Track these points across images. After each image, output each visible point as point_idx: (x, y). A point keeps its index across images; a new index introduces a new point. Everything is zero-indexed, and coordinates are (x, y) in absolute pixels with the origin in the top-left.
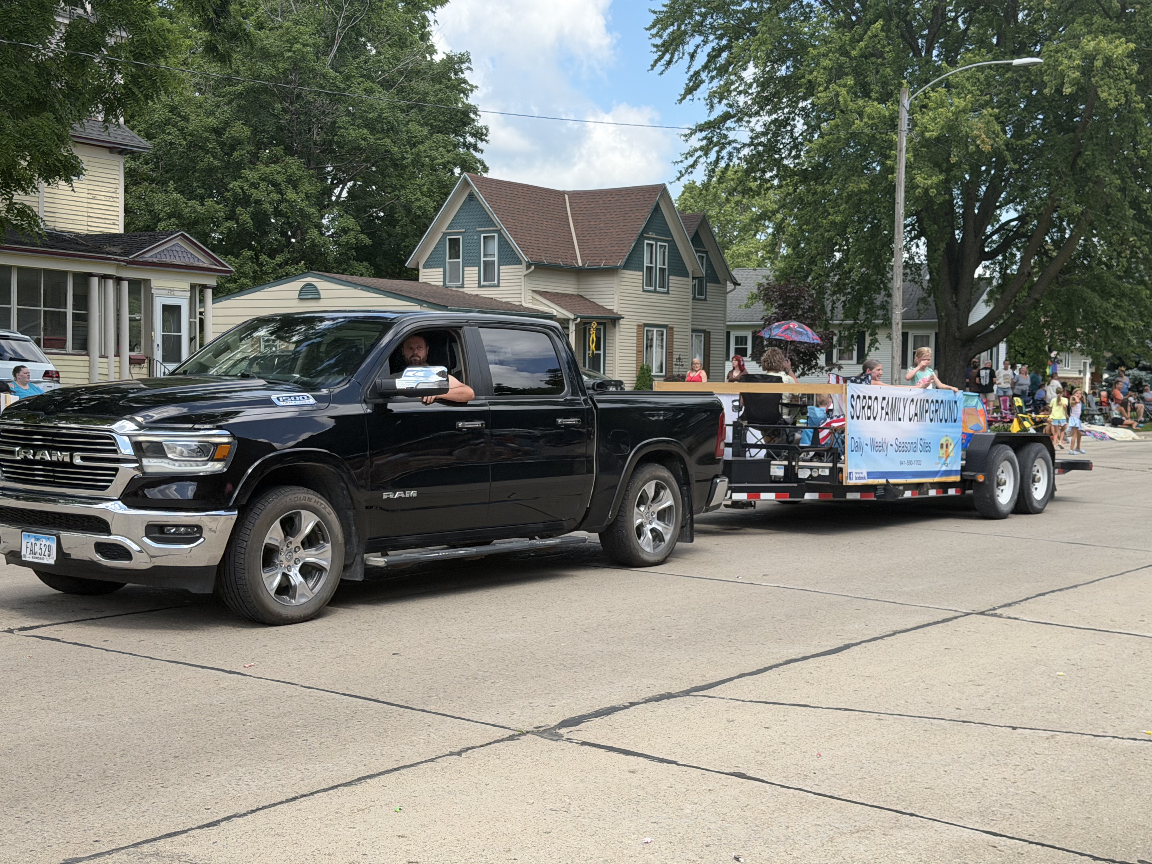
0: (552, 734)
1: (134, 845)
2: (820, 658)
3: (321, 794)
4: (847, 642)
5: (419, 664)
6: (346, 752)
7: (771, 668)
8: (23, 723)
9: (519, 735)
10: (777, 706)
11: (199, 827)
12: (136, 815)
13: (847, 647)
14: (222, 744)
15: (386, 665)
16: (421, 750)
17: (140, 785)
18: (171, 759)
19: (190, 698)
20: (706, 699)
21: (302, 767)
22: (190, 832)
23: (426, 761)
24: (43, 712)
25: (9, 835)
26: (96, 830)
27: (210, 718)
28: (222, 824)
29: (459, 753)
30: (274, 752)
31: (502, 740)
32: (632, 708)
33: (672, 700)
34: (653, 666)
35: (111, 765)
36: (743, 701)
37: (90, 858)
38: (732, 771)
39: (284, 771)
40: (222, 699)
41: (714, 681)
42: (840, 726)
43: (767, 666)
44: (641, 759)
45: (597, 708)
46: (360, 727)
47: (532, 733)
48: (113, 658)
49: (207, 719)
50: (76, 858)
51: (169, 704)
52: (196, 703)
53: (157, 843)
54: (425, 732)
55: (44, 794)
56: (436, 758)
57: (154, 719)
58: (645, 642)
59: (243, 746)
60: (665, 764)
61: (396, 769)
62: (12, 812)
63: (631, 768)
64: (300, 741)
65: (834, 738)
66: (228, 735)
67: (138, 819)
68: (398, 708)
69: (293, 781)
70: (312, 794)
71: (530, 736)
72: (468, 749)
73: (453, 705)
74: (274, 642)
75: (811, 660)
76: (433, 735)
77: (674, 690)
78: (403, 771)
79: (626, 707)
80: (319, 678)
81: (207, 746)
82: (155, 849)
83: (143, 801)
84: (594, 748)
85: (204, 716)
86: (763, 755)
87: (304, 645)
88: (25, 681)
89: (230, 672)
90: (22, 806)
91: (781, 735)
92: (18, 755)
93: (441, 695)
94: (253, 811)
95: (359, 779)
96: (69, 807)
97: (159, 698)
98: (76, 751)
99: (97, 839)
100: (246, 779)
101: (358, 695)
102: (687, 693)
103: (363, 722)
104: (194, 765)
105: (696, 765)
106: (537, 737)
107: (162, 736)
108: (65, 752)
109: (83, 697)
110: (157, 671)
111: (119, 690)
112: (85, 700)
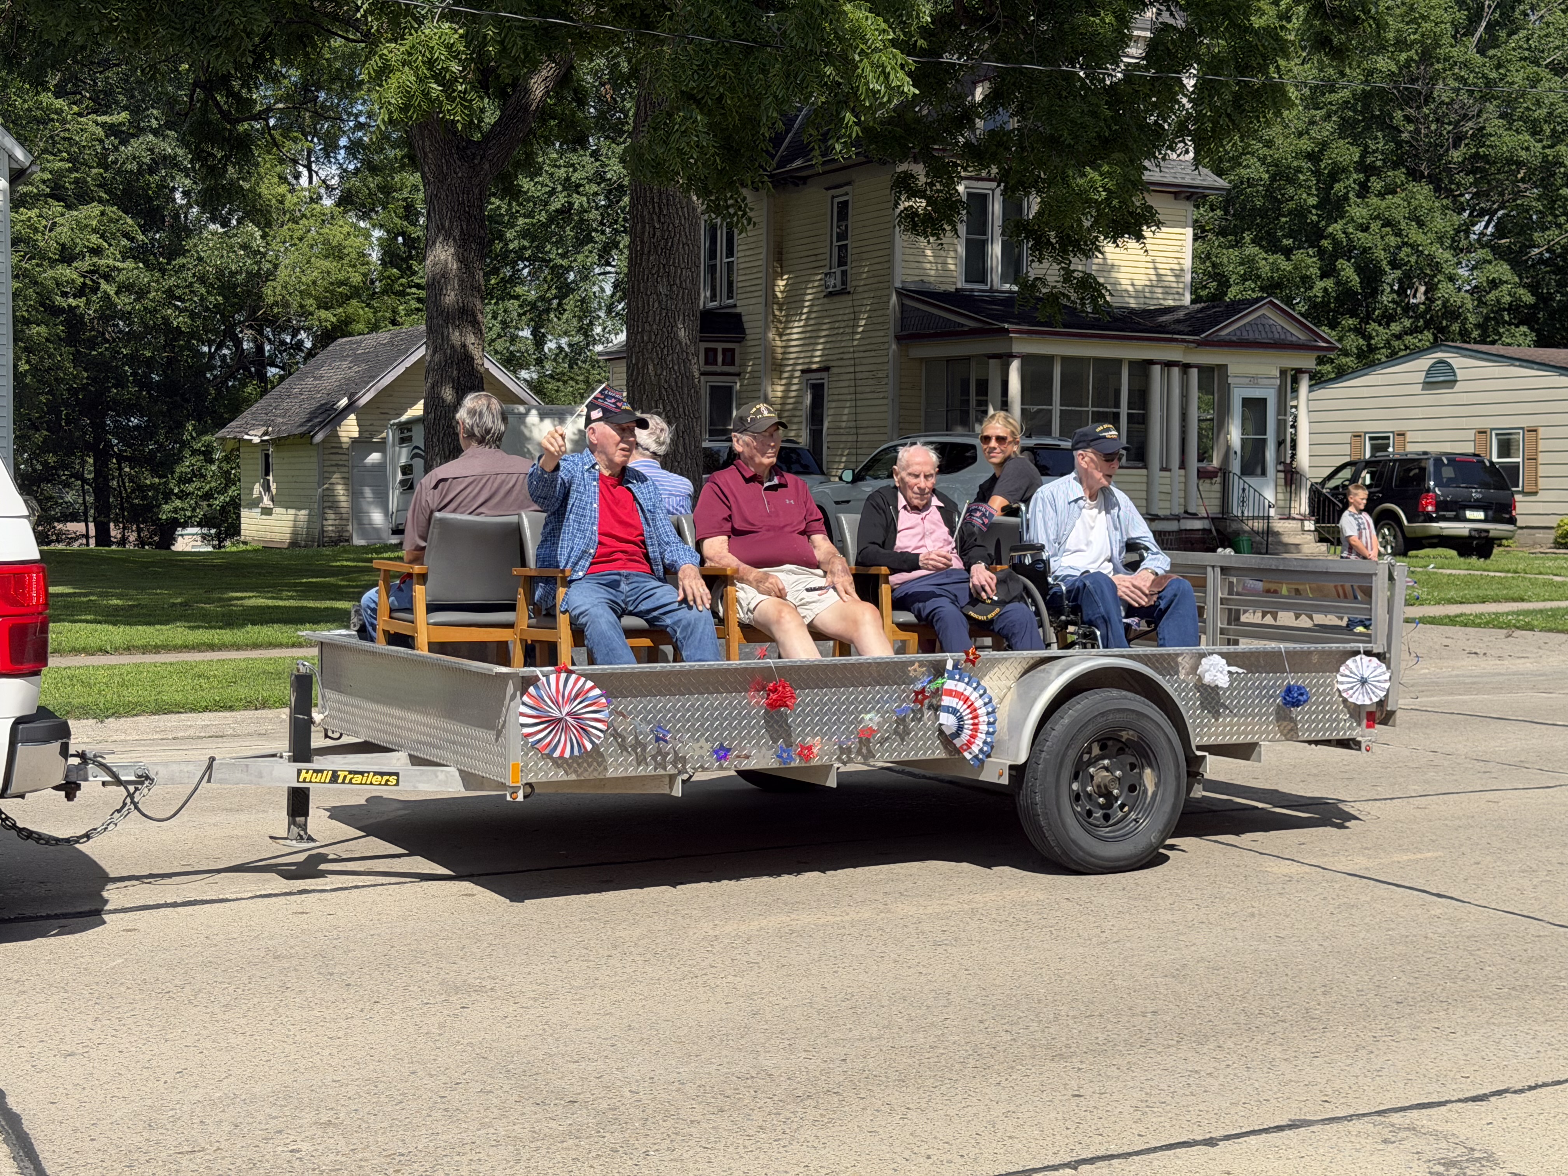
1: (1379, 1113)
8: (1183, 938)
11: (1460, 1101)
12: (1369, 1074)
14: (1458, 992)
17: (1361, 1034)
18: (1393, 1005)
22: (1449, 1106)
24: (1203, 926)
25: (1210, 1080)
26: (1319, 1087)
27: (1431, 955)
28: (1493, 1099)
30: (1537, 1010)
35: (1313, 1003)
37: (1323, 1121)
39: (1560, 1038)
40: (1440, 931)
49: (1427, 956)
50: (1305, 1120)
51: (1368, 931)
52: (1404, 933)
53: (1408, 1113)
55: (1238, 1032)
57: (1353, 951)
59: (1488, 997)
62: (1205, 1050)
66: (1464, 980)
67: (1373, 1079)
74: (1489, 858)
81: (1438, 992)
82: (1408, 1121)
83: (1372, 1056)
85: (1421, 952)
87: (1534, 867)
89: (1439, 895)
90: (1216, 1044)
92: (1189, 978)
94: (1531, 1088)
96: (1276, 1052)
97: (1350, 921)
98: (1262, 980)
99: (1326, 1098)
100: (1509, 1043)
104: (1427, 1017)
107: (1372, 973)
108: (1248, 980)
109: (1250, 910)
110: (1337, 886)
111: (1293, 906)
112: (1253, 915)
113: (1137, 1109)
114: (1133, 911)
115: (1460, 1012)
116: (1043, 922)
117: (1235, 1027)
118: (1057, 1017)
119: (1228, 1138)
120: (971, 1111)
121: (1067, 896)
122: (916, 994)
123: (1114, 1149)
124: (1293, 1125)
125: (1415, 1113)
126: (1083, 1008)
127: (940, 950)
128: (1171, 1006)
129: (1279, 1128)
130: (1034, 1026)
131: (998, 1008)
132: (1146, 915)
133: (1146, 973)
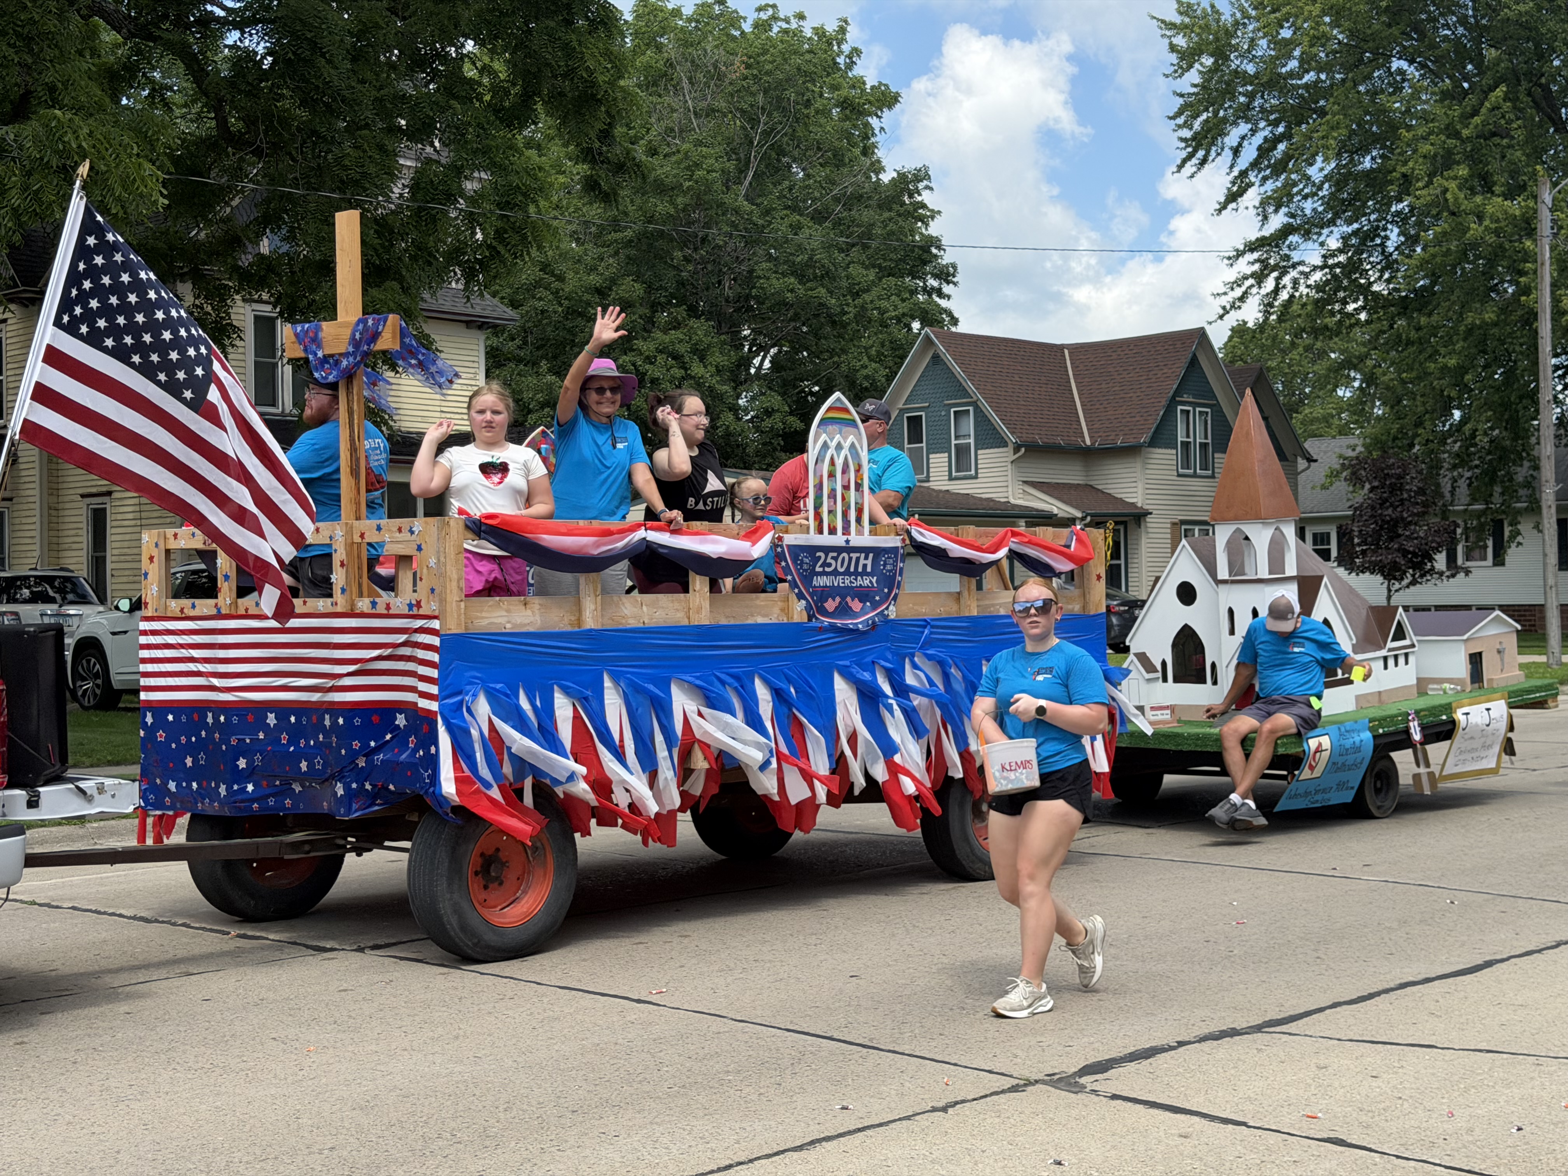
0: (1070, 1084)
2: (1451, 980)
3: (763, 1161)
4: (1488, 958)
5: (885, 990)
6: (794, 1106)
7: (1378, 994)
8: (382, 1068)
9: (1025, 1085)
10: (1389, 1046)
13: (1489, 964)
14: (631, 1095)
15: (841, 991)
16: (893, 1105)
18: (569, 1115)
19: (588, 1035)
20: (1285, 1037)
21: (737, 1126)
23: (900, 1119)
24: (406, 1053)
27: (615, 1061)
29: (944, 1109)
30: (699, 1106)
31: (1003, 1092)
32: (1181, 1050)
33: (1237, 1038)
34: (1208, 992)
35: (492, 1121)
36: (1339, 1040)
38: (1326, 1136)
39: (713, 1131)
40: (630, 1036)
41: (1297, 1012)
42: (1478, 1074)
43: (1372, 991)
44: (1196, 1119)
45: (1132, 1049)
46: (810, 1073)
47: (1044, 1082)
48: (490, 984)
49: (612, 1062)
51: (563, 1043)
52: (597, 1041)
54: (897, 1079)
56: (914, 1115)
57: (545, 1063)
58: (1196, 959)
59: (659, 1097)
60: (1230, 1126)
61: (859, 1130)
63: (1182, 1131)
64: (732, 1091)
65: (1473, 1090)
66: (640, 1083)
68: (860, 1049)
69: (726, 1144)
70: (751, 1161)
71: (1039, 1086)
72: (956, 1103)
73: (934, 1044)
74: (694, 961)
75: (1436, 982)
76: (907, 1084)
77: (1241, 1023)
78: (869, 1132)
79: (1172, 1048)
80: (755, 1009)
81: (613, 1097)
83: (535, 1168)
84: (1130, 1104)
86: (1370, 1114)
87: (732, 965)
88: (381, 1014)
89: (639, 1001)
91: (1395, 1087)
92: (376, 1109)
93: (917, 1031)
95: (812, 1143)
97: (549, 1034)
98: (449, 1103)
100: (665, 1140)
101: (806, 1030)
102: (1258, 1028)
103: (814, 1067)
105: (1274, 1128)
106: (1050, 1088)
107: (555, 1085)
108: (435, 1105)
109: (455, 1033)
110: (545, 1000)
111: (499, 1025)
112: (457, 1038)
114: (339, 1045)
115: (629, 1114)
116: (242, 1065)
117: (410, 1154)
121: (273, 1035)
122: (82, 1157)
126: (258, 1152)
127: (122, 1106)
128: (352, 1140)
131: (167, 1162)
132: (350, 1048)
133: (334, 1108)
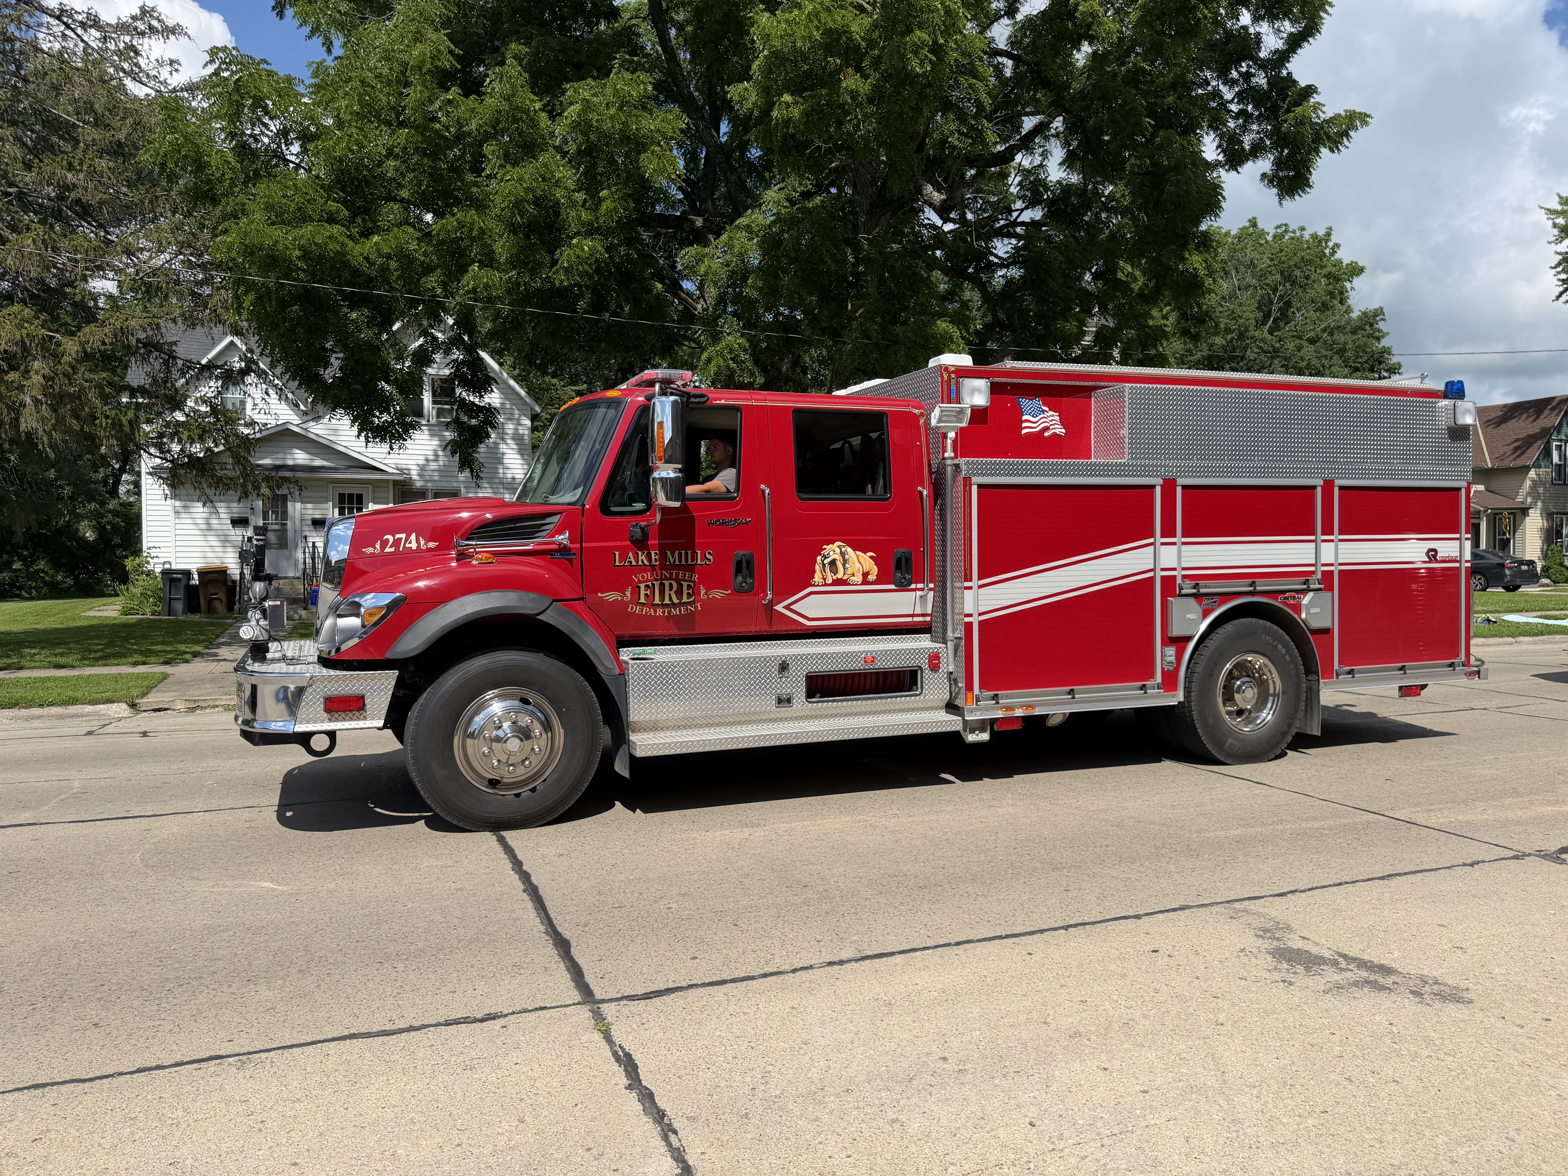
0: (1554, 858)
3: (1361, 883)
6: (1371, 853)
9: (1523, 856)
11: (1271, 896)
12: (1222, 881)
15: (1383, 788)
16: (1436, 859)
17: (1217, 859)
21: (1339, 861)
22: (1265, 899)
23: (1443, 868)
25: (1137, 883)
26: (1195, 888)
28: (1289, 895)
29: (1472, 865)
30: (1312, 847)
31: (1509, 858)
37: (1198, 906)
39: (1325, 862)
40: (1259, 803)
46: (1376, 835)
47: (1535, 855)
50: (1188, 906)
51: (1220, 803)
53: (1243, 903)
54: (1435, 844)
55: (1151, 857)
56: (1452, 867)
57: (1212, 813)
61: (1418, 872)
62: (1134, 867)
64: (1330, 841)
67: (1224, 883)
68: (1406, 824)
69: (1335, 871)
70: (1353, 882)
71: (1533, 857)
72: (1478, 862)
73: (1453, 825)
76: (1443, 848)
78: (1426, 874)
80: (1331, 794)
82: (1243, 907)
83: (1223, 871)
90: (1140, 863)
92: (1125, 827)
96: (1172, 868)
98: (1164, 829)
99: (1199, 894)
100: (1297, 864)
101: (1368, 809)
103: (1378, 831)
104: (1252, 850)
106: (1541, 859)
113: (1098, 898)
115: (1270, 847)
118: (1055, 847)
119: (1147, 914)
120: (1011, 897)
123: (1086, 920)
124: (1181, 908)
125: (1247, 903)
129: (1174, 910)
130: (1043, 852)
